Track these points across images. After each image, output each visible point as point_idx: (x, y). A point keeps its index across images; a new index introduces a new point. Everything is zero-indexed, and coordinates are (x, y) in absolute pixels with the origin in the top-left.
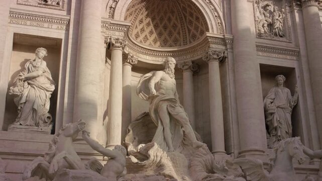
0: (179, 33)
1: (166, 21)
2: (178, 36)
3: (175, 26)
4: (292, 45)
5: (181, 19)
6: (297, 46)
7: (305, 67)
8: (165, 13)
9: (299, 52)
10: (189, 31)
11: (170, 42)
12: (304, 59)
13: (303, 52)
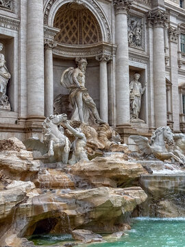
0: (77, 34)
1: (69, 23)
2: (75, 36)
3: (74, 28)
4: (145, 53)
5: (80, 24)
6: (148, 54)
7: (151, 69)
8: (70, 17)
9: (149, 58)
10: (85, 34)
11: (70, 40)
12: (151, 64)
13: (151, 59)
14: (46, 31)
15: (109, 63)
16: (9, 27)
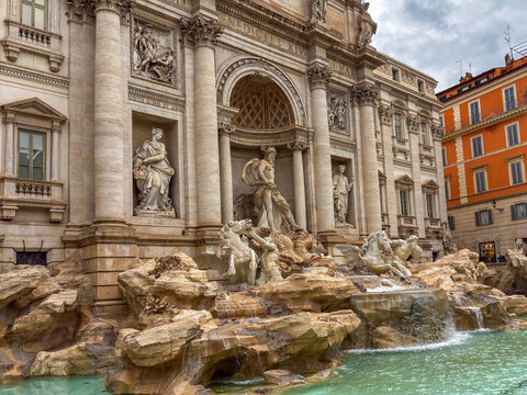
0: (261, 116)
1: (250, 102)
2: (260, 118)
3: (258, 108)
4: (351, 139)
5: (266, 102)
6: (355, 140)
7: (359, 159)
8: (252, 94)
9: (356, 145)
10: (272, 115)
11: (252, 123)
12: (359, 153)
13: (359, 146)
14: (221, 112)
15: (305, 152)
16: (170, 107)
